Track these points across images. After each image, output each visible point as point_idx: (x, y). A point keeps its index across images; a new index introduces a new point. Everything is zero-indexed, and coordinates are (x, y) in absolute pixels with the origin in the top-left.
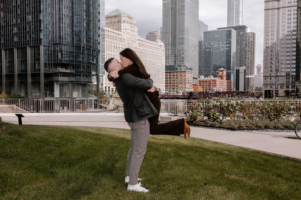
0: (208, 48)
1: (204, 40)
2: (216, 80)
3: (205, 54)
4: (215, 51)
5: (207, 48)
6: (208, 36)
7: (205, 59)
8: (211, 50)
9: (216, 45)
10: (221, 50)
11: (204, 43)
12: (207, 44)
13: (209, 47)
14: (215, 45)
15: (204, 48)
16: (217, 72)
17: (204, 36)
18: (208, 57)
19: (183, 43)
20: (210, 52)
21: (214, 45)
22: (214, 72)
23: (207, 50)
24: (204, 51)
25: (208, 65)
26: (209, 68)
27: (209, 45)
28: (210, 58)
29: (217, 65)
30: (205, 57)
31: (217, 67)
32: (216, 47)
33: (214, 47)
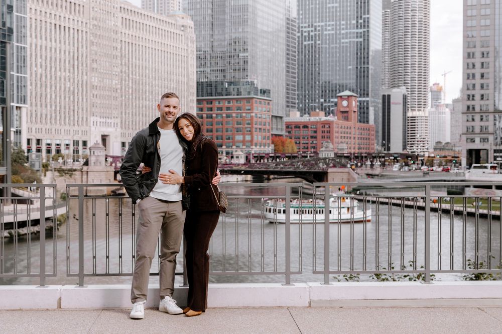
0: (310, 38)
1: (298, 14)
2: (332, 122)
3: (302, 52)
4: (327, 46)
5: (305, 37)
6: (309, 5)
7: (302, 65)
8: (318, 42)
9: (329, 30)
10: (343, 43)
11: (298, 23)
12: (307, 25)
13: (311, 34)
14: (329, 28)
15: (298, 37)
16: (332, 102)
17: (298, 6)
18: (309, 61)
20: (315, 47)
21: (326, 30)
22: (325, 101)
23: (305, 41)
24: (298, 46)
25: (309, 83)
26: (312, 91)
27: (310, 29)
28: (315, 65)
29: (332, 84)
30: (302, 61)
31: (332, 88)
32: (329, 34)
33: (326, 35)
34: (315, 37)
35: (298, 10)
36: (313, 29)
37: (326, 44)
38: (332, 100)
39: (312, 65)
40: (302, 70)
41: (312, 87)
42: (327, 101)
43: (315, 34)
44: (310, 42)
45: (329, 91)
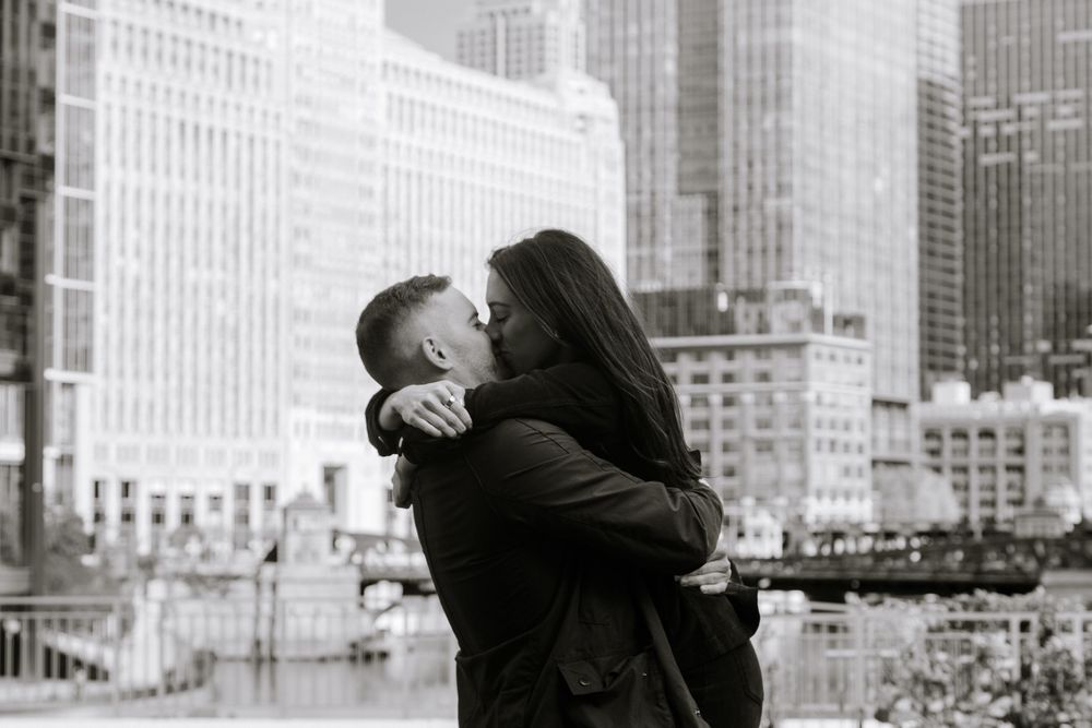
0: (1003, 143)
1: (963, 66)
2: (1075, 419)
3: (976, 189)
4: (1060, 169)
5: (986, 140)
6: (997, 37)
7: (976, 233)
8: (1030, 157)
9: (1066, 117)
11: (964, 97)
12: (989, 101)
13: (1008, 129)
14: (1064, 110)
15: (964, 141)
16: (1079, 352)
17: (963, 40)
18: (998, 216)
19: (780, 99)
20: (1020, 172)
21: (1054, 116)
22: (1055, 350)
23: (986, 151)
24: (964, 169)
25: (999, 291)
26: (1010, 315)
27: (1003, 114)
28: (1020, 229)
29: (1078, 294)
30: (976, 218)
31: (1078, 303)
32: (1065, 132)
33: (1054, 133)
34: (1020, 140)
35: (963, 56)
36: (1011, 113)
37: (1054, 160)
38: (1078, 344)
39: (1009, 228)
40: (976, 247)
41: (1010, 303)
42: (1062, 345)
43: (1020, 134)
44: (1004, 157)
45: (1068, 315)
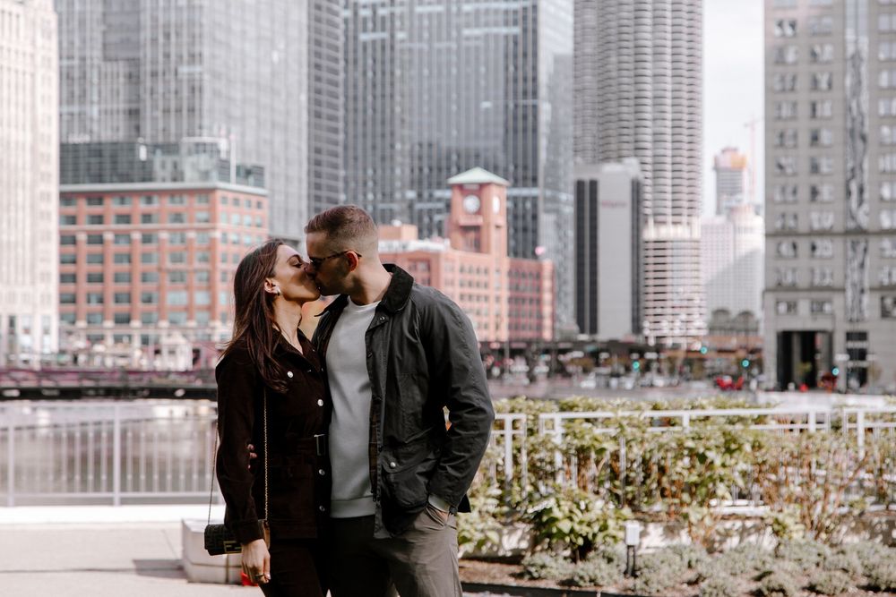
0: (378, 23)
2: (437, 255)
3: (355, 62)
4: (425, 46)
5: (365, 20)
7: (355, 98)
8: (400, 35)
9: (430, 4)
10: (468, 38)
13: (382, 12)
15: (346, 21)
16: (439, 200)
18: (374, 86)
20: (392, 48)
21: (421, 3)
22: (420, 196)
23: (365, 30)
24: (346, 44)
25: (374, 147)
26: (383, 170)
28: (392, 96)
29: (439, 149)
30: (355, 86)
31: (439, 160)
32: (430, 15)
33: (421, 16)
34: (392, 22)
37: (420, 39)
38: (438, 193)
39: (383, 96)
40: (356, 110)
41: (383, 159)
42: (426, 195)
43: (392, 14)
44: (379, 35)
45: (431, 169)
